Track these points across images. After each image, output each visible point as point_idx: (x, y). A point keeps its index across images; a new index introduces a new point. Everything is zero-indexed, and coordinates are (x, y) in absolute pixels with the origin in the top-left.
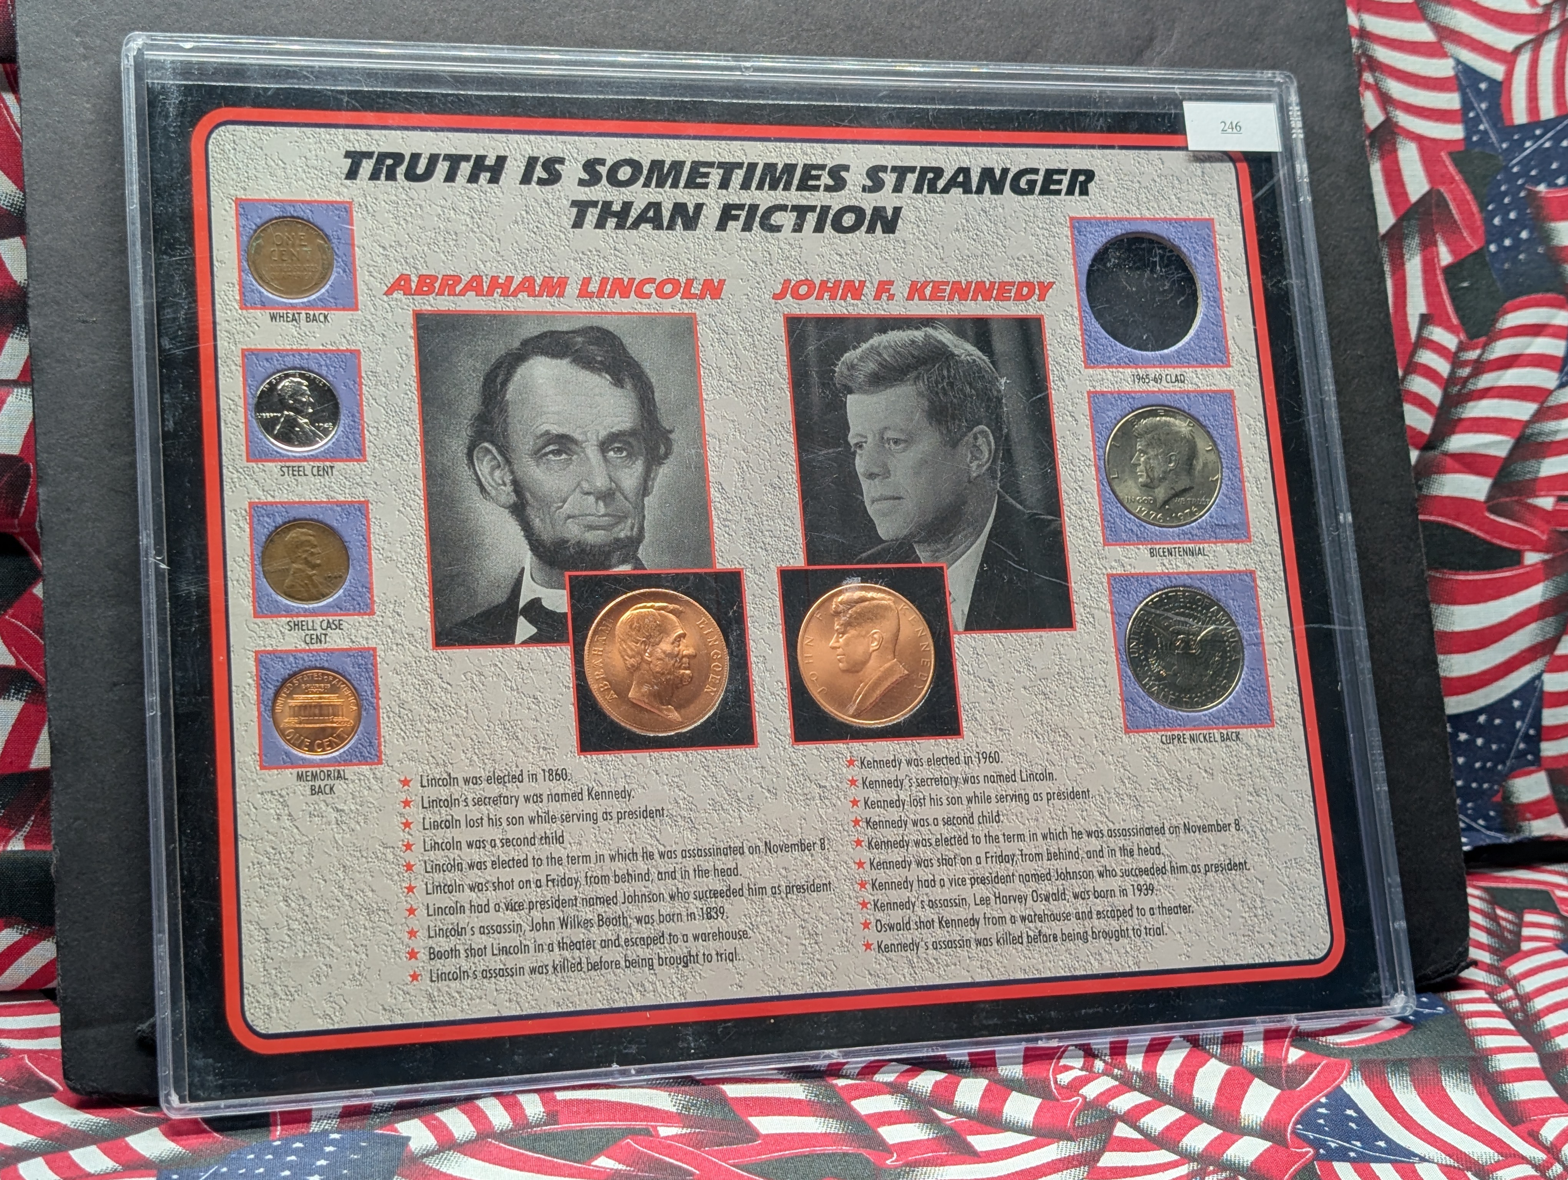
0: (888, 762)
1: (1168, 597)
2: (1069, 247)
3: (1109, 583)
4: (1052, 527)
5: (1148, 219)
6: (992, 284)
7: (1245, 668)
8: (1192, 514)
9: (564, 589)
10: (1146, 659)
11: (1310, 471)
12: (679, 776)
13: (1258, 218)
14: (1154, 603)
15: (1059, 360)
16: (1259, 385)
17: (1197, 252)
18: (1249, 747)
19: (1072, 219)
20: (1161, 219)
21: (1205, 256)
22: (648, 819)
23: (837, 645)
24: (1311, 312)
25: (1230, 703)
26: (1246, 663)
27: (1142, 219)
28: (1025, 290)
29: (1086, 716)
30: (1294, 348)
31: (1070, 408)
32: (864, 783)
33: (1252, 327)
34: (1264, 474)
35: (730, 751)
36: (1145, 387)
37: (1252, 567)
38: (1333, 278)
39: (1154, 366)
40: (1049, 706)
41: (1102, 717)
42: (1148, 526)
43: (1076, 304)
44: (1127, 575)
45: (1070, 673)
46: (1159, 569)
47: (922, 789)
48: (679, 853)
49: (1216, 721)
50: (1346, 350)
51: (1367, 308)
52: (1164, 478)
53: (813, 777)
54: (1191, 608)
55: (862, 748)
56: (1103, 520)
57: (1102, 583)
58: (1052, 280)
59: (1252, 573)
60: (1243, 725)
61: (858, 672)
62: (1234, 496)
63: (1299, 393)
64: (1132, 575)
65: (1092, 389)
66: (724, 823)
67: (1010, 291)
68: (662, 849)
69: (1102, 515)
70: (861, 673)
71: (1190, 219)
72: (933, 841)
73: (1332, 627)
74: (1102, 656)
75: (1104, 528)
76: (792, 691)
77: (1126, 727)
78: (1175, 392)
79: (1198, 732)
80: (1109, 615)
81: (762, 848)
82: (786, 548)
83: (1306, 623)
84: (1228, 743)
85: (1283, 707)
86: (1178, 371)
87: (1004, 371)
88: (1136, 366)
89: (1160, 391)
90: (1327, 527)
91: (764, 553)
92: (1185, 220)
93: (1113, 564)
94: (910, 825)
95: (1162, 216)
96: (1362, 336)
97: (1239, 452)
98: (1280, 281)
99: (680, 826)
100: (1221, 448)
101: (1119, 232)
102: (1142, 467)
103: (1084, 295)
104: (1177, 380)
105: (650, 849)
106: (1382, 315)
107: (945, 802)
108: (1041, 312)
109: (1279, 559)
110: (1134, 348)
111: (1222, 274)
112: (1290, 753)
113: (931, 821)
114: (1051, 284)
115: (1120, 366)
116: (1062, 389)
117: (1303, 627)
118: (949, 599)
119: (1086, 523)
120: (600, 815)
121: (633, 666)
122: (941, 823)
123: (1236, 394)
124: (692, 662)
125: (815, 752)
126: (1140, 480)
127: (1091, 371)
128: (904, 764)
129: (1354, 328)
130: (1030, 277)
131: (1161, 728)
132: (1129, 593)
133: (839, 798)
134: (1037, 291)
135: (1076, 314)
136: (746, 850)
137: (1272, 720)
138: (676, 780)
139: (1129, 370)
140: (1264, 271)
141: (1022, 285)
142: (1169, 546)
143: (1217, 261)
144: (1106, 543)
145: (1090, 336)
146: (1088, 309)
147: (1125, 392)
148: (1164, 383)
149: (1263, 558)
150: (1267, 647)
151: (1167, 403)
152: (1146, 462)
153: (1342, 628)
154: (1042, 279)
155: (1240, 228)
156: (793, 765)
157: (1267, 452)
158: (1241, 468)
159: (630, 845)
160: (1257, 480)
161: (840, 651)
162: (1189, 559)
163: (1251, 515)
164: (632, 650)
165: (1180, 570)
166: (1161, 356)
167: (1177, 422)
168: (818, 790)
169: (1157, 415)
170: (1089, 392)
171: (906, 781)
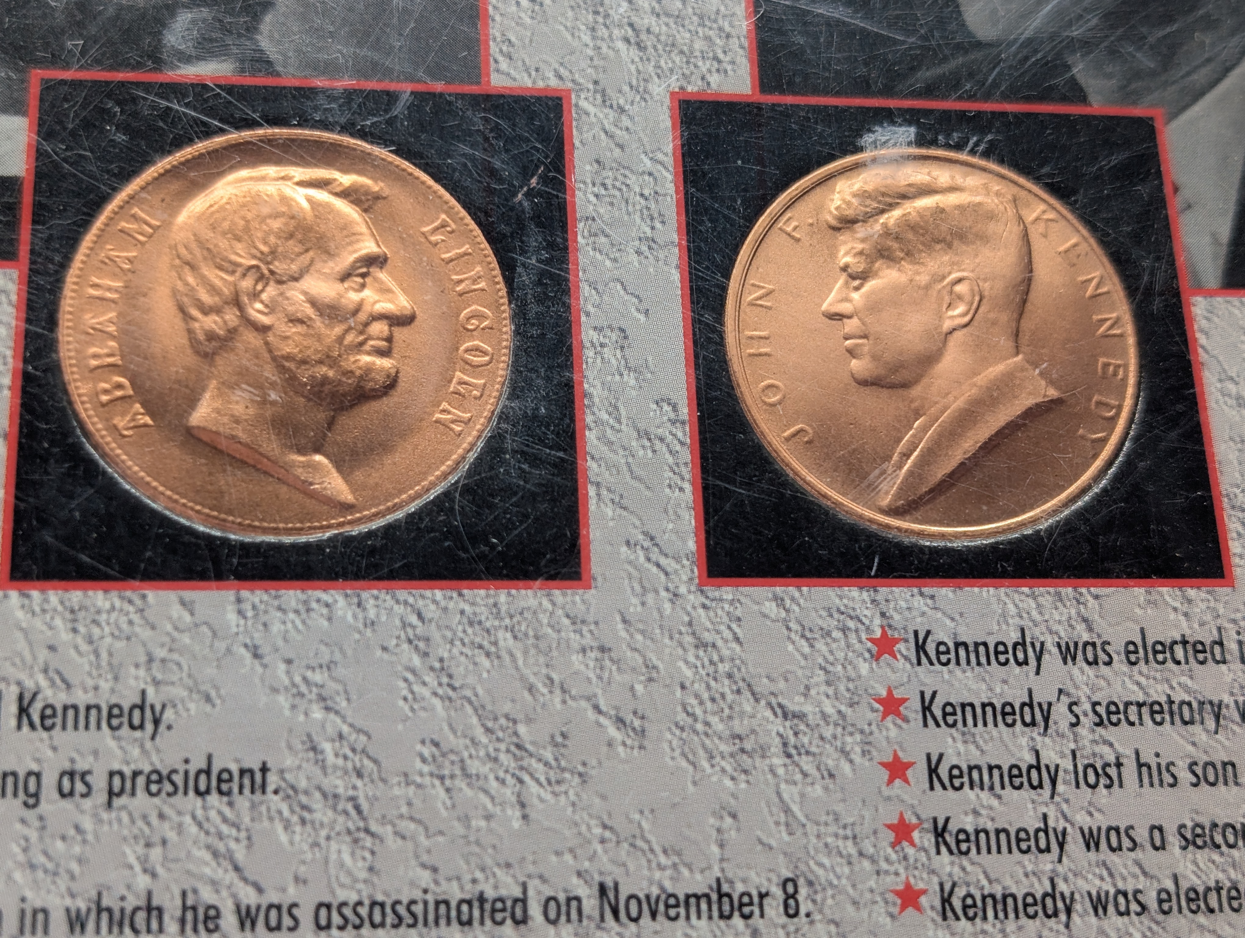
0: (1000, 649)
9: (24, 114)
12: (330, 666)
22: (214, 799)
23: (845, 308)
32: (926, 709)
35: (502, 597)
47: (1110, 733)
48: (305, 915)
53: (763, 686)
55: (919, 602)
61: (905, 385)
66: (465, 820)
68: (249, 897)
70: (916, 391)
72: (1151, 899)
76: (703, 431)
81: (590, 904)
82: (698, 45)
91: (634, 53)
94: (1075, 844)
99: (317, 826)
105: (207, 896)
107: (1185, 777)
113: (1141, 834)
118: (1175, 203)
120: (49, 781)
121: (211, 336)
122: (1174, 841)
124: (400, 334)
125: (771, 608)
128: (1052, 659)
133: (844, 752)
136: (535, 910)
138: (317, 677)
156: (701, 644)
159: (143, 882)
161: (852, 325)
164: (213, 290)
168: (778, 725)
171: (1060, 712)
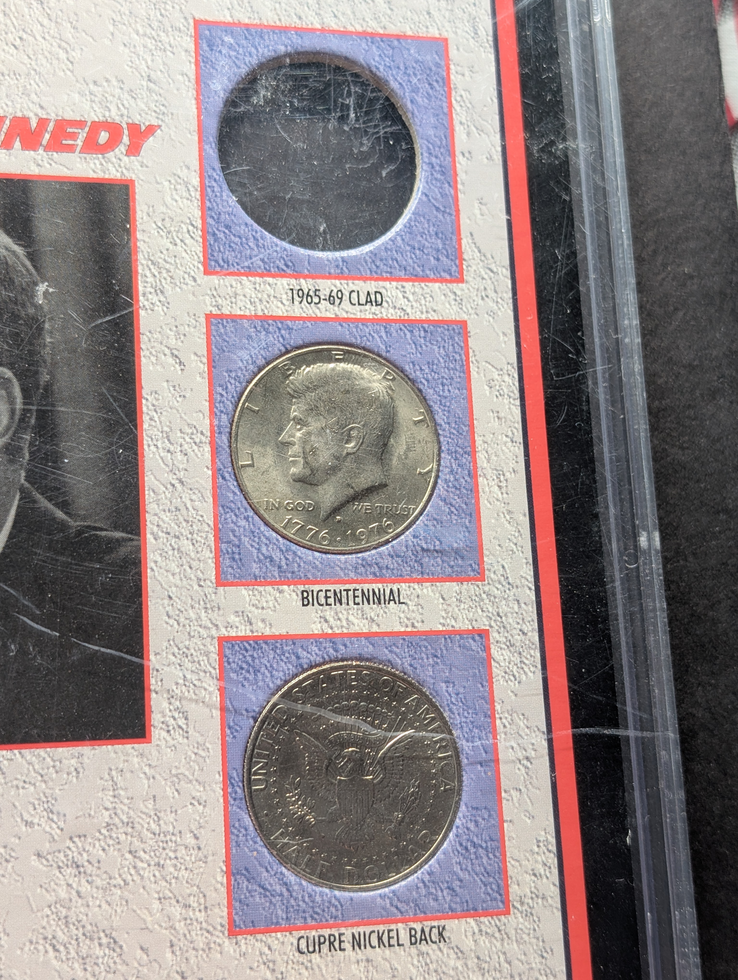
1: (330, 679)
2: (191, 70)
3: (221, 654)
4: (123, 551)
5: (334, 32)
6: (43, 123)
7: (463, 808)
8: (382, 530)
10: (281, 793)
11: (592, 460)
13: (521, 39)
14: (303, 690)
15: (158, 258)
16: (511, 314)
17: (415, 90)
18: (460, 952)
19: (197, 23)
20: (358, 34)
21: (429, 97)
24: (605, 196)
25: (430, 874)
26: (465, 797)
27: (323, 30)
28: (103, 137)
29: (156, 905)
30: (574, 254)
31: (172, 342)
33: (504, 217)
34: (513, 464)
36: (310, 311)
37: (483, 624)
38: (648, 151)
39: (330, 277)
40: (85, 888)
41: (187, 906)
42: (301, 551)
43: (195, 164)
44: (256, 639)
45: (130, 824)
46: (316, 628)
49: (403, 907)
50: (665, 265)
51: (701, 201)
52: (334, 469)
54: (369, 699)
56: (217, 539)
57: (207, 654)
58: (155, 122)
59: (483, 634)
60: (454, 915)
62: (457, 501)
63: (579, 327)
64: (265, 639)
65: (215, 311)
67: (74, 136)
69: (217, 531)
71: (406, 37)
73: (620, 732)
74: (197, 791)
75: (218, 554)
77: (231, 922)
78: (364, 321)
79: (368, 929)
80: (217, 713)
83: (574, 727)
84: (423, 947)
85: (528, 878)
86: (372, 286)
87: (50, 273)
88: (297, 276)
89: (337, 319)
90: (621, 554)
92: (398, 37)
93: (233, 619)
95: (359, 29)
96: (692, 245)
97: (472, 426)
98: (552, 143)
100: (440, 418)
101: (282, 49)
102: (296, 448)
103: (212, 152)
104: (369, 301)
106: (725, 213)
108: (129, 175)
109: (532, 610)
110: (292, 243)
111: (458, 128)
112: (536, 962)
114: (151, 130)
115: (268, 273)
116: (159, 309)
117: (568, 732)
119: (186, 545)
123: (470, 327)
126: (293, 470)
127: (215, 280)
129: (680, 230)
130: (114, 116)
131: (299, 923)
132: (256, 671)
134: (126, 139)
135: (196, 181)
137: (506, 902)
139: (285, 281)
140: (528, 126)
141: (96, 127)
142: (338, 587)
143: (450, 106)
144: (221, 582)
145: (218, 221)
146: (218, 175)
147: (275, 318)
148: (346, 304)
149: (503, 608)
150: (503, 768)
151: (348, 338)
152: (305, 441)
153: (639, 734)
154: (137, 119)
155: (492, 57)
157: (519, 426)
158: (473, 453)
160: (500, 473)
162: (372, 610)
163: (487, 534)
165: (355, 629)
166: (343, 260)
167: (365, 372)
169: (330, 359)
170: (209, 317)
